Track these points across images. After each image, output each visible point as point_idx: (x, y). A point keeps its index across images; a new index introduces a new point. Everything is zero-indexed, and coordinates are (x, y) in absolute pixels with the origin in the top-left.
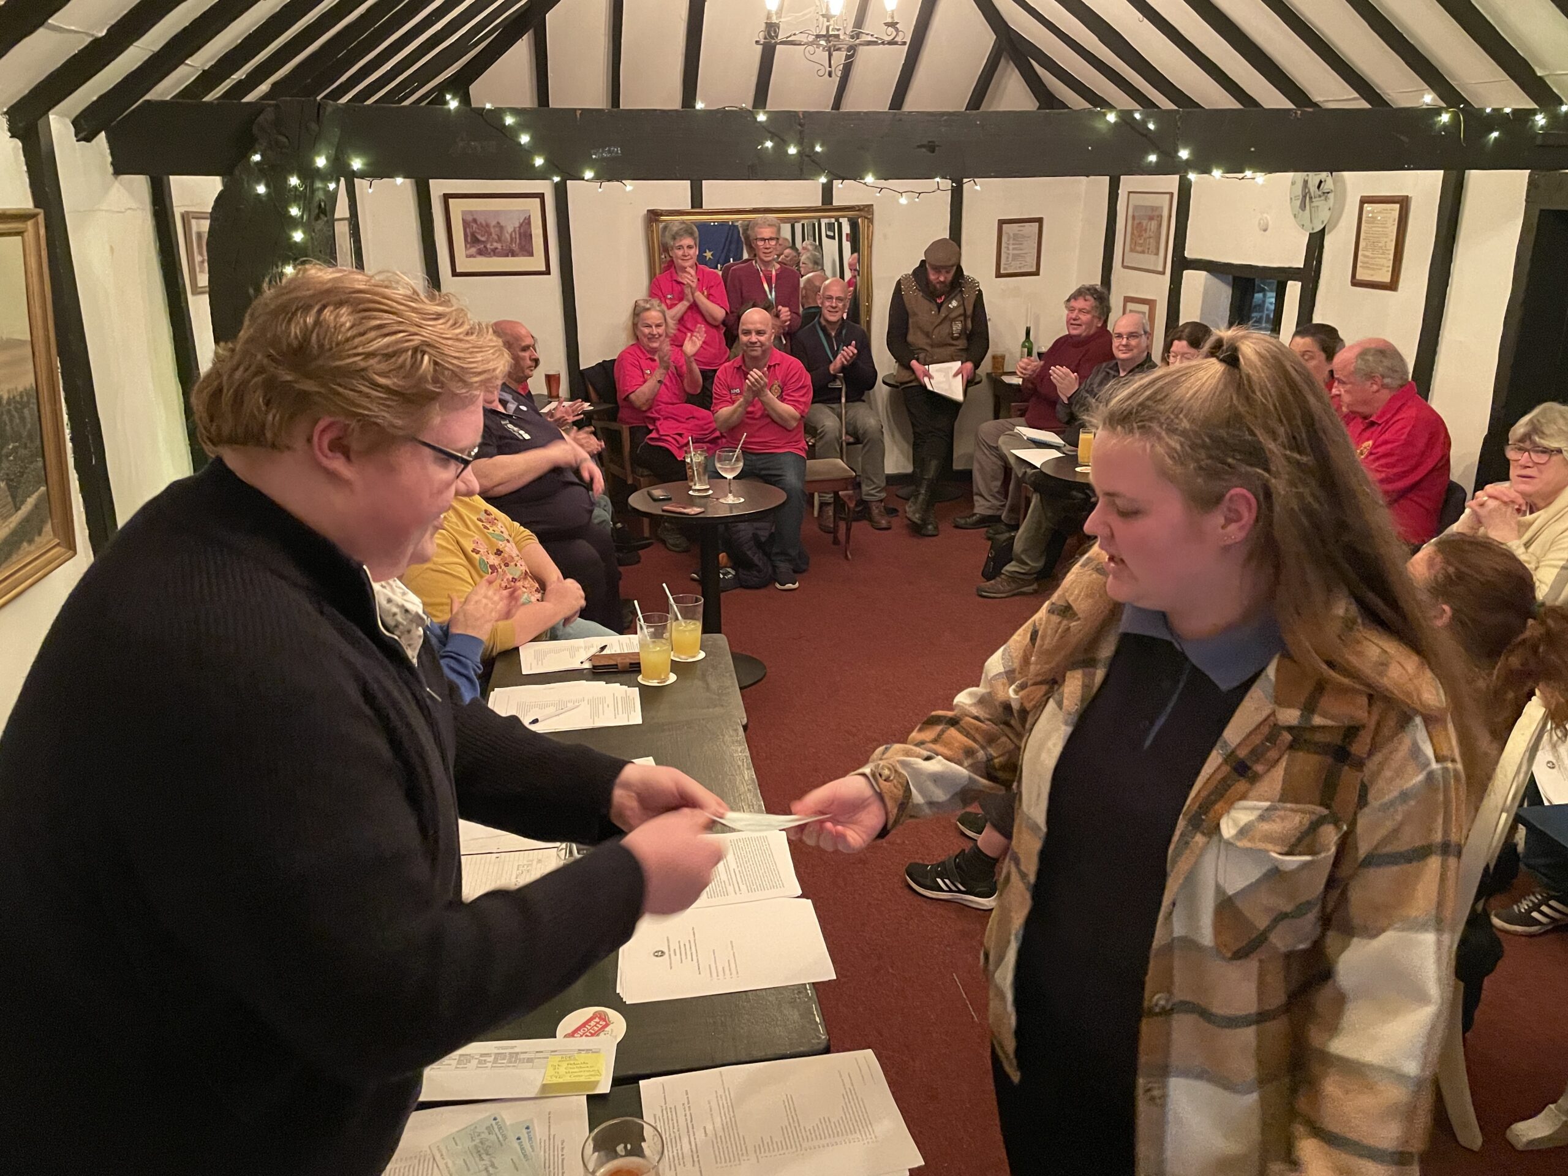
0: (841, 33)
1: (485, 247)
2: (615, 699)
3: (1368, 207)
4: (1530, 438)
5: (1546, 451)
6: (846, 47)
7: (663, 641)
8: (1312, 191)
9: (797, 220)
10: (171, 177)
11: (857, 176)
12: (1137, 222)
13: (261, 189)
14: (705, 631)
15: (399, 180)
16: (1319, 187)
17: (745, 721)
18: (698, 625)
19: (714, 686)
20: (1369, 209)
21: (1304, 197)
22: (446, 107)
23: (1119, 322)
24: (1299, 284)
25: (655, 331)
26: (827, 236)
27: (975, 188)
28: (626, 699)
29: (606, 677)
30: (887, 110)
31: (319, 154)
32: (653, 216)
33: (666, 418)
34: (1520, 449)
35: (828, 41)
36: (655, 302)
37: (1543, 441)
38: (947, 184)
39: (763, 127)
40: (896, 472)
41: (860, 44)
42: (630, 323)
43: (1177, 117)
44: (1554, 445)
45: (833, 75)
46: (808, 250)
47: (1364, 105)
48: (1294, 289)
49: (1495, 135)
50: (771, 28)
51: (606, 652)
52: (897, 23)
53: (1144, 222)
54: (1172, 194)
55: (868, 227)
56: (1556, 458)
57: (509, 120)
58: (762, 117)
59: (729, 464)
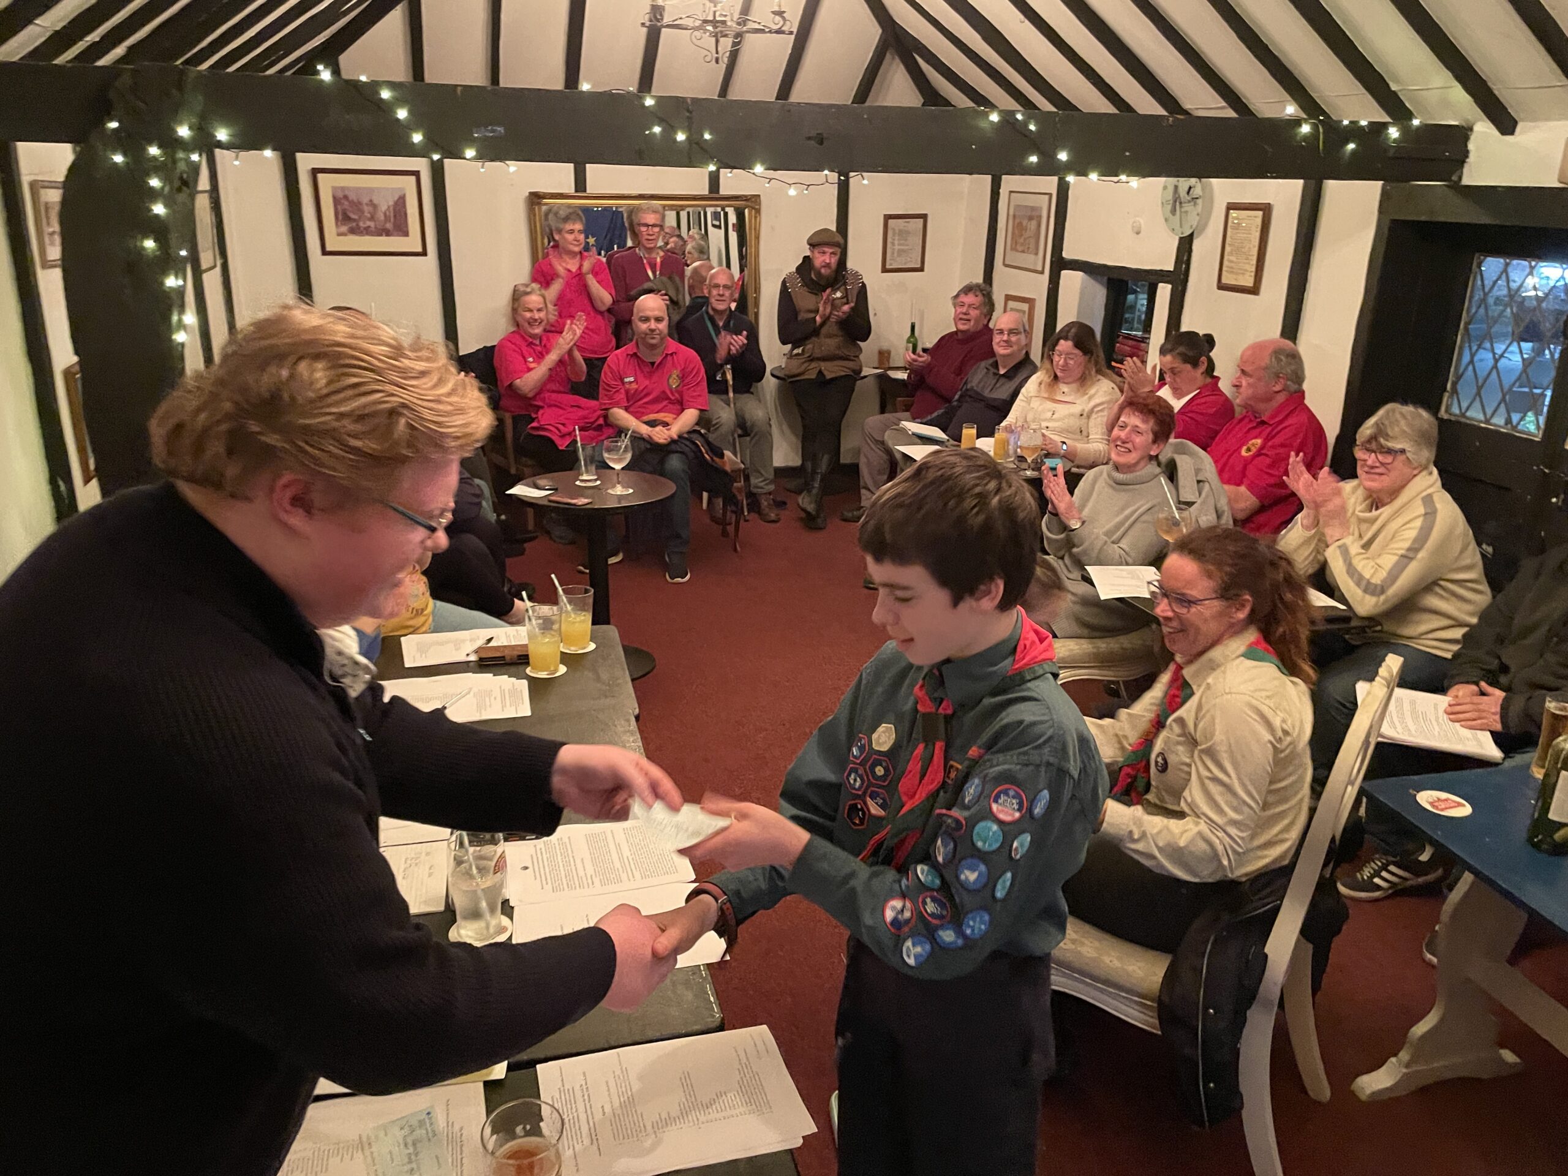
0: (728, 19)
1: (357, 225)
2: (502, 692)
3: (1233, 214)
4: (1376, 440)
5: (1390, 451)
6: (733, 33)
7: (553, 633)
8: (1181, 196)
9: (683, 208)
10: (21, 145)
11: (744, 164)
12: (1017, 221)
13: (118, 159)
14: (595, 622)
15: (268, 153)
16: (1188, 193)
17: (637, 711)
18: (588, 617)
19: (605, 676)
20: (1234, 215)
21: (1175, 201)
22: (318, 77)
23: (1001, 320)
24: (1169, 286)
25: (537, 315)
26: (714, 226)
27: (862, 183)
28: (514, 692)
29: (494, 669)
30: (773, 100)
31: (181, 123)
32: (535, 198)
33: (550, 406)
34: (1368, 450)
35: (715, 27)
36: (535, 286)
37: (1387, 443)
38: (834, 177)
39: (652, 112)
40: (783, 465)
41: (747, 32)
42: (510, 309)
43: (1057, 119)
44: (1399, 446)
45: (720, 61)
46: (695, 239)
47: (1231, 114)
48: (1164, 291)
49: (1351, 146)
50: (657, 11)
51: (491, 644)
52: (784, 12)
53: (1025, 223)
54: (1050, 195)
55: (756, 217)
56: (1401, 458)
57: (385, 94)
58: (649, 102)
59: (617, 454)
